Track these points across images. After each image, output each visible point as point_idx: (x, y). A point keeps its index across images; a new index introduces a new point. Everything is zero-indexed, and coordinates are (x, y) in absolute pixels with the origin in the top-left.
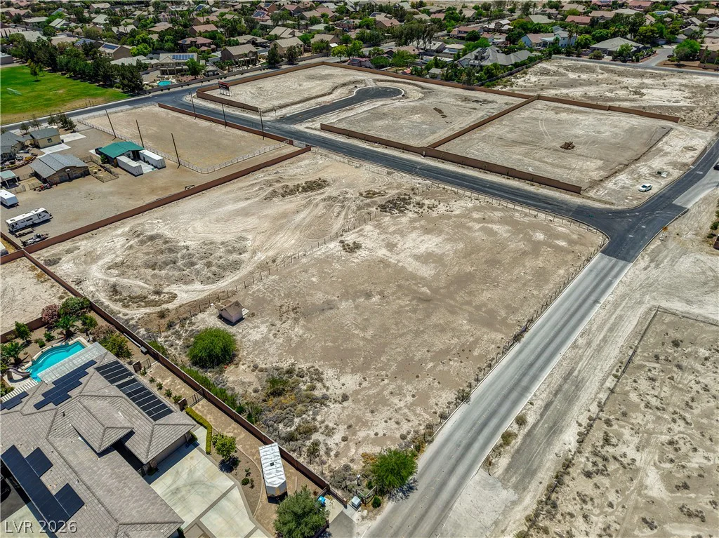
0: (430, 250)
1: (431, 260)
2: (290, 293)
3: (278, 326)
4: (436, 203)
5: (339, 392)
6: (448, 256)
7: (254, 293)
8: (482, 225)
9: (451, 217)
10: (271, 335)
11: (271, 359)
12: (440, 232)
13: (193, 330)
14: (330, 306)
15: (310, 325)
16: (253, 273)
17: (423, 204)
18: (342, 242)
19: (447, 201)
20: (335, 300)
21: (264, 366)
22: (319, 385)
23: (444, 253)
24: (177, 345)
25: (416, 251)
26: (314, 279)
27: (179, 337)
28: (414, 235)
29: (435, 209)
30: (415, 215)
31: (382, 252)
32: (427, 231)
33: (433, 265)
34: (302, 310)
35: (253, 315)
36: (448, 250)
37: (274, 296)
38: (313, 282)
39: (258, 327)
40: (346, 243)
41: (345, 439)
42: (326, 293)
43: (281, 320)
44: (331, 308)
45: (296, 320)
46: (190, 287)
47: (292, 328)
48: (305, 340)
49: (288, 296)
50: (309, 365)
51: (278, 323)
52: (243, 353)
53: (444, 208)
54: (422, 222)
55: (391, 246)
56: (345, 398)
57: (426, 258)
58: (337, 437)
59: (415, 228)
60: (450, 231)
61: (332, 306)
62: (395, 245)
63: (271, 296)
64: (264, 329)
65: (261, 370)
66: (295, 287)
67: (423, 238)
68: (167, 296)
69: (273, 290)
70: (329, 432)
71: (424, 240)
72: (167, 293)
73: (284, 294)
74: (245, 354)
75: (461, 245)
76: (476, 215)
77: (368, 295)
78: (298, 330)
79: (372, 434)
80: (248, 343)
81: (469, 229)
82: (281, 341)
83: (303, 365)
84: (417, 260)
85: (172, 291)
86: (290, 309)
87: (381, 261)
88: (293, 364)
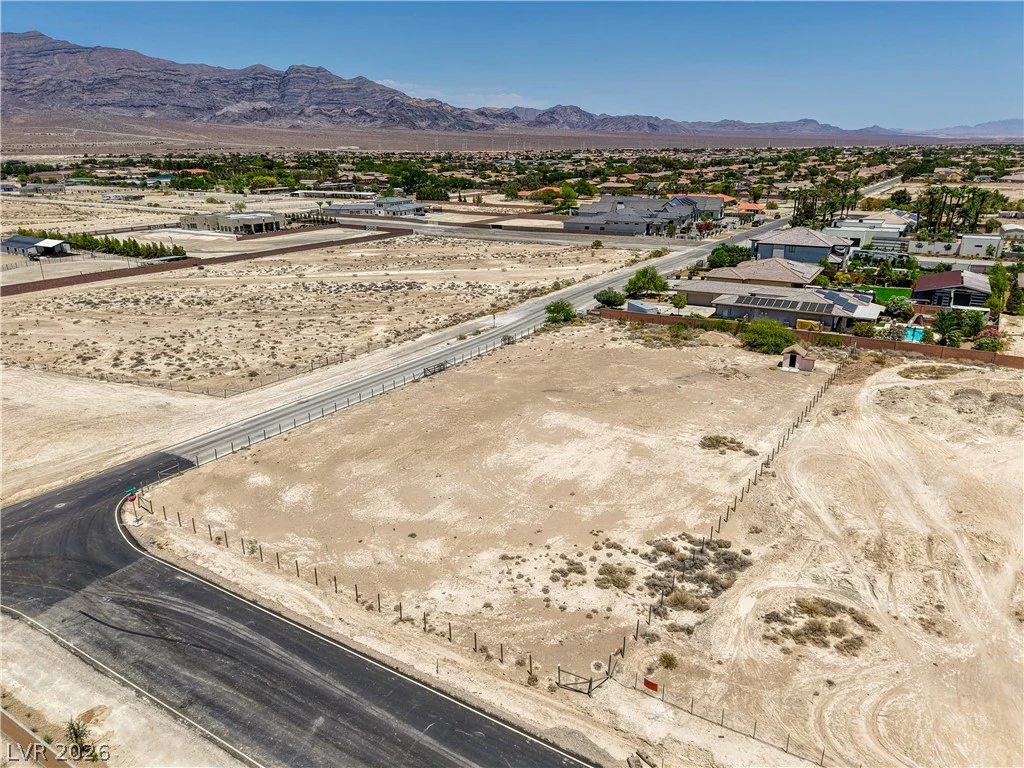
0: (556, 448)
1: (551, 432)
3: (730, 365)
4: (558, 594)
6: (519, 441)
7: (805, 385)
8: (429, 516)
9: (511, 536)
10: (727, 360)
12: (537, 486)
17: (601, 584)
18: (751, 453)
19: (521, 605)
20: (681, 384)
23: (527, 445)
25: (584, 444)
28: (598, 478)
29: (562, 564)
30: (615, 536)
31: (651, 440)
32: (571, 489)
33: (547, 426)
34: (715, 375)
35: (773, 369)
36: (518, 449)
37: (772, 384)
39: (750, 363)
40: (741, 453)
42: (701, 390)
44: (679, 378)
47: (711, 365)
53: (527, 569)
54: (586, 513)
55: (637, 451)
57: (560, 436)
59: (603, 493)
60: (511, 491)
61: (681, 380)
62: (631, 454)
64: (742, 362)
67: (578, 471)
71: (573, 466)
75: (491, 460)
76: (432, 548)
77: (636, 391)
80: (744, 354)
81: (463, 502)
84: (578, 432)
86: (732, 375)
87: (644, 427)
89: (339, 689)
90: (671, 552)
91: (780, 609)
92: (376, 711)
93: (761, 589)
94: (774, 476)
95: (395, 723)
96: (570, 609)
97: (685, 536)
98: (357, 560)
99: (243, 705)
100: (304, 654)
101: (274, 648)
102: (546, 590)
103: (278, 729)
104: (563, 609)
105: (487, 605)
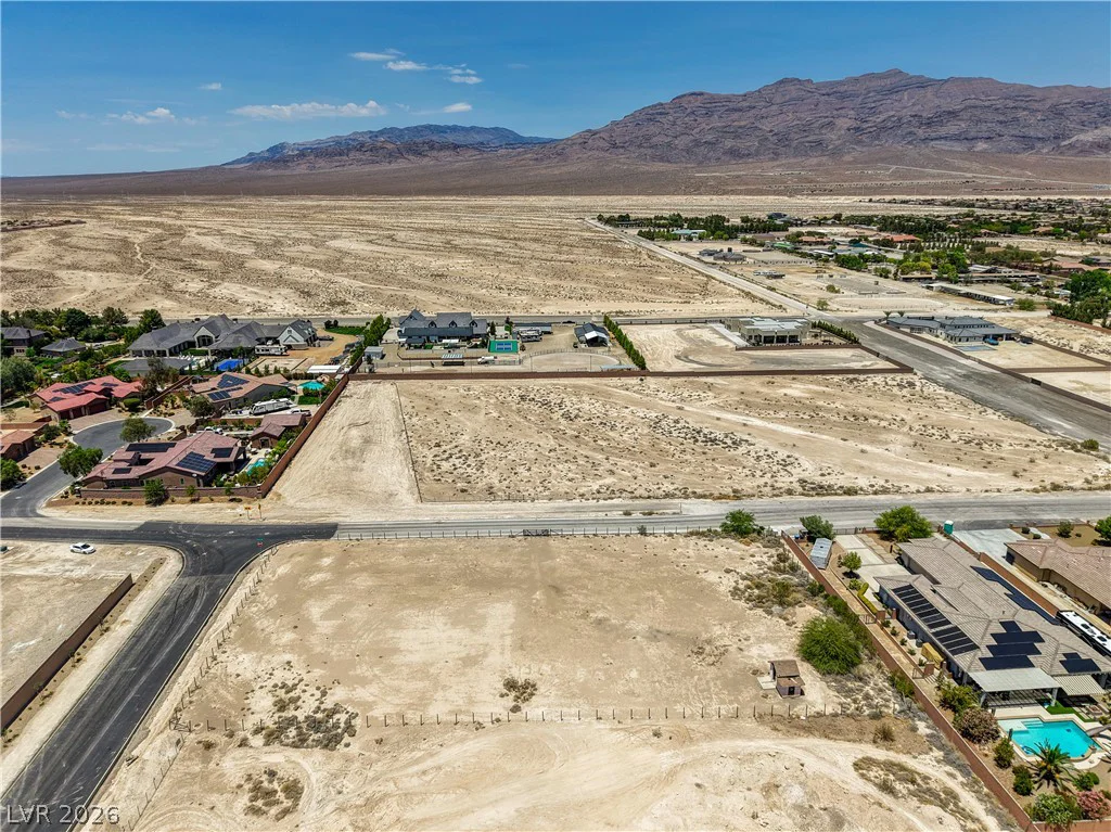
1: (472, 616)
2: (684, 675)
3: (735, 646)
4: (260, 692)
5: (728, 576)
6: (444, 610)
7: (731, 702)
10: (751, 641)
11: (769, 623)
13: (846, 697)
14: (654, 635)
15: (700, 628)
16: (707, 735)
18: (515, 709)
19: (244, 685)
20: (643, 637)
21: (781, 621)
22: (742, 587)
24: (873, 689)
26: (634, 674)
27: (867, 697)
31: (498, 658)
33: (481, 611)
34: (692, 647)
35: (756, 672)
37: (708, 682)
38: (640, 673)
39: (759, 656)
41: (753, 556)
42: (641, 649)
43: (726, 651)
44: (658, 631)
45: (709, 642)
46: (825, 769)
47: (722, 636)
48: (720, 619)
49: (691, 673)
50: (736, 602)
51: (733, 649)
52: (796, 641)
55: (471, 659)
56: (728, 571)
57: (468, 622)
58: (755, 559)
61: (655, 633)
62: (463, 658)
63: (712, 684)
64: (754, 651)
65: (785, 619)
66: (669, 679)
68: (872, 774)
69: (702, 691)
70: (760, 564)
72: (869, 780)
73: (692, 677)
74: (794, 639)
76: (286, 638)
77: (599, 622)
78: (717, 631)
79: (730, 550)
80: (784, 646)
82: (745, 631)
83: (742, 604)
85: (861, 781)
86: (704, 656)
87: (521, 648)
88: (751, 609)
89: (155, 664)
90: (329, 716)
91: (280, 774)
92: (144, 679)
93: (293, 759)
94: (477, 729)
95: (137, 687)
96: (246, 701)
97: (354, 716)
98: (263, 623)
99: (139, 647)
100: (178, 643)
101: (177, 637)
102: (262, 687)
103: (127, 662)
104: (247, 698)
105: (238, 675)
